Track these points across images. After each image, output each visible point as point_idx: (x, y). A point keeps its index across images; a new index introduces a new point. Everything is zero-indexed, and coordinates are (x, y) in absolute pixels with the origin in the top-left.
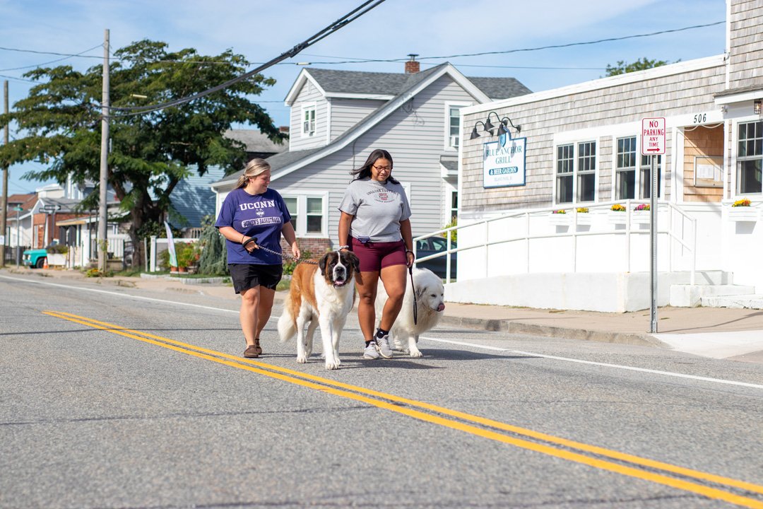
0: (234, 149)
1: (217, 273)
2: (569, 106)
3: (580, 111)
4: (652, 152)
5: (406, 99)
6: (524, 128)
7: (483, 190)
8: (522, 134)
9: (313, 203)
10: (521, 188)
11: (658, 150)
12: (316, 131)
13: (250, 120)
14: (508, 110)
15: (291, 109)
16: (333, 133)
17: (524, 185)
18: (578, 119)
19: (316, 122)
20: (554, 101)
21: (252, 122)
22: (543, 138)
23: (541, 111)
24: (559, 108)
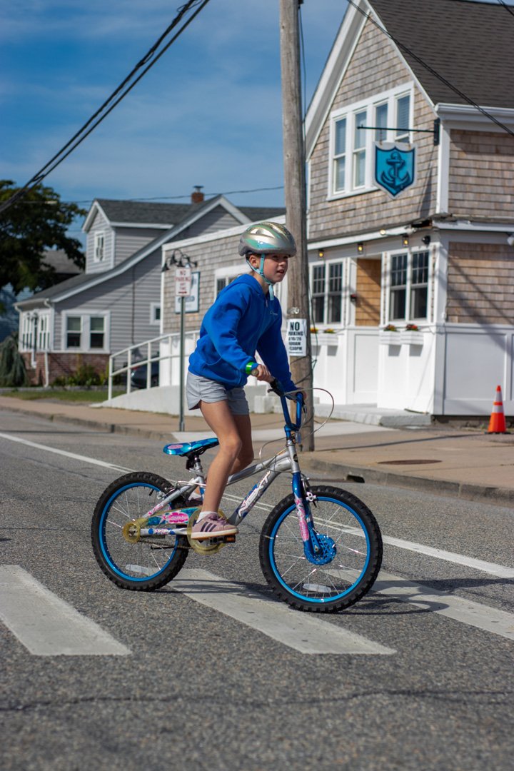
0: (41, 272)
1: (8, 383)
2: (224, 247)
3: (230, 252)
4: (181, 294)
5: (181, 229)
6: (200, 264)
7: (175, 315)
8: (198, 269)
9: (96, 322)
10: (196, 314)
11: (186, 292)
12: (104, 256)
13: (57, 244)
14: (191, 249)
15: (88, 236)
16: (117, 258)
17: (198, 311)
18: (229, 258)
19: (104, 248)
20: (217, 243)
21: (60, 247)
22: (209, 273)
23: (209, 250)
24: (218, 248)
